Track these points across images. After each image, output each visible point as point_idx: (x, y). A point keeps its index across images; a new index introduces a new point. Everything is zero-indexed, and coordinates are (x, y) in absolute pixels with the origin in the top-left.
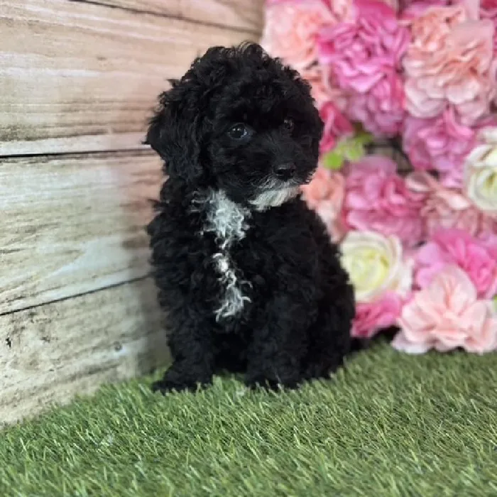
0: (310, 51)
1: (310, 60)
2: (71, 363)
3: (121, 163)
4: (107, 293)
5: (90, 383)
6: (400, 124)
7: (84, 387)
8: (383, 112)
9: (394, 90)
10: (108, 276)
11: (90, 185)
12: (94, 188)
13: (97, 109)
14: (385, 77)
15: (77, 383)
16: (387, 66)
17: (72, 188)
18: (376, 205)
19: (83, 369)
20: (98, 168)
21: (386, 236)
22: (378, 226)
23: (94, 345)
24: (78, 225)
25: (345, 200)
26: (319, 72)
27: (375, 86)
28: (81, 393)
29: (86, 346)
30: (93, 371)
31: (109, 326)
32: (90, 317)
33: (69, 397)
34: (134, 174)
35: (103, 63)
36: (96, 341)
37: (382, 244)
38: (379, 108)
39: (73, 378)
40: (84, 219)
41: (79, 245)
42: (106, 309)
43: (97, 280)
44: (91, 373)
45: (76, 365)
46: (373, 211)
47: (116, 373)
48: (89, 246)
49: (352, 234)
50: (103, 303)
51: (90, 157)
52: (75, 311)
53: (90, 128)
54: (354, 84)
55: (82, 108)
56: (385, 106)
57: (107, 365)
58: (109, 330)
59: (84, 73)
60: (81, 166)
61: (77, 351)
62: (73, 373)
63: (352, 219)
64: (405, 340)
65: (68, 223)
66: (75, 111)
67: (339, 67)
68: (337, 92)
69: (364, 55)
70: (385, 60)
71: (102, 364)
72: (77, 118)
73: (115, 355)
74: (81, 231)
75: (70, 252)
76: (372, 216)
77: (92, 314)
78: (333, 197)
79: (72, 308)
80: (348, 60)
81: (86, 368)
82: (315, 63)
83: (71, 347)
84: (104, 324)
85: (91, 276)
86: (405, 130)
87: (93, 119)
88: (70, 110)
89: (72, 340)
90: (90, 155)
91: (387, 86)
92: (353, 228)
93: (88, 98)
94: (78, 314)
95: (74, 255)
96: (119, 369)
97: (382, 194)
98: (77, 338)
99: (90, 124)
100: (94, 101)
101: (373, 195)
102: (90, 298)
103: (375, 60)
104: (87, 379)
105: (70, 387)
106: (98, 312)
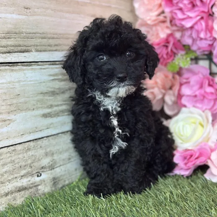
0: (160, 5)
1: (160, 10)
2: (5, 186)
3: (41, 69)
4: (32, 144)
5: (19, 196)
6: (211, 46)
7: (15, 199)
8: (201, 39)
9: (207, 26)
10: (32, 134)
11: (19, 82)
12: (22, 83)
13: (24, 38)
14: (202, 18)
15: (9, 197)
16: (203, 12)
17: (6, 83)
18: (197, 93)
19: (14, 189)
20: (25, 72)
21: (203, 111)
22: (198, 105)
23: (22, 174)
24: (10, 105)
25: (179, 90)
26: (165, 17)
27: (196, 23)
28: (13, 203)
29: (16, 175)
30: (20, 189)
31: (32, 163)
32: (19, 158)
33: (4, 206)
34: (51, 75)
35: (28, 11)
36: (23, 172)
37: (201, 115)
38: (198, 37)
39: (7, 195)
40: (15, 101)
41: (12, 117)
42: (30, 153)
43: (24, 136)
44: (19, 191)
45: (10, 187)
46: (196, 96)
47: (37, 190)
48: (18, 117)
49: (184, 109)
50: (29, 149)
51: (19, 66)
52: (8, 155)
53: (19, 48)
54: (183, 23)
55: (13, 36)
56: (202, 35)
57: (31, 186)
58: (32, 165)
59: (15, 16)
60: (12, 70)
61: (10, 178)
62: (6, 191)
63: (184, 101)
64: (212, 174)
65: (3, 104)
66: (8, 38)
67: (176, 14)
68: (174, 28)
69: (190, 6)
70: (202, 9)
71: (27, 185)
72: (10, 42)
73: (37, 179)
74: (13, 108)
75: (5, 121)
76: (195, 99)
77: (21, 156)
78: (174, 88)
79: (7, 153)
80: (181, 9)
81: (16, 188)
82: (163, 12)
83: (6, 176)
84: (29, 162)
85: (20, 135)
86: (214, 49)
87: (21, 43)
88: (4, 38)
89: (6, 172)
90: (20, 64)
91: (203, 23)
92: (185, 106)
93: (17, 31)
94: (11, 156)
95: (8, 122)
96: (39, 187)
97: (201, 87)
98: (10, 171)
99: (20, 46)
100: (22, 33)
101: (196, 87)
102: (19, 147)
103: (196, 9)
104: (17, 194)
105: (4, 200)
106: (25, 155)
